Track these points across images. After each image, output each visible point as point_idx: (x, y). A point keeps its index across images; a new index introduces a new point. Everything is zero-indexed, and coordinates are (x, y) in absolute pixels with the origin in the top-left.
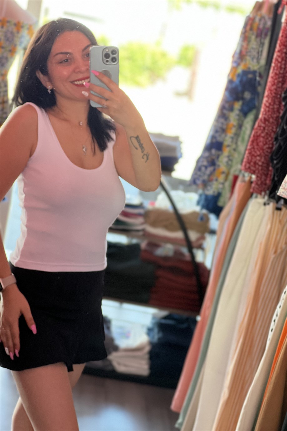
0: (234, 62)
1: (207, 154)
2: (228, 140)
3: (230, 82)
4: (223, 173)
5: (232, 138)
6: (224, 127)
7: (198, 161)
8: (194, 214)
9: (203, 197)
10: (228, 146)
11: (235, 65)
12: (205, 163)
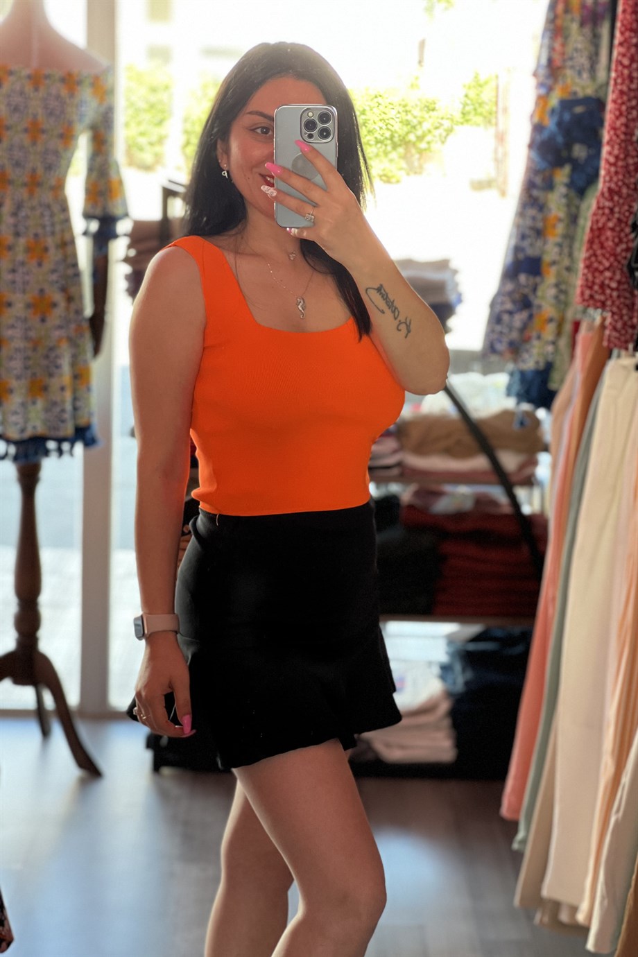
0: (540, 85)
1: (510, 287)
2: (550, 251)
3: (538, 128)
4: (551, 320)
5: (560, 245)
6: (540, 225)
7: (493, 305)
8: (506, 415)
9: (517, 377)
10: (554, 263)
11: (543, 91)
12: (509, 306)
